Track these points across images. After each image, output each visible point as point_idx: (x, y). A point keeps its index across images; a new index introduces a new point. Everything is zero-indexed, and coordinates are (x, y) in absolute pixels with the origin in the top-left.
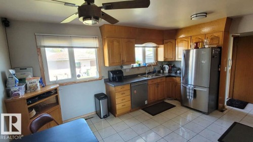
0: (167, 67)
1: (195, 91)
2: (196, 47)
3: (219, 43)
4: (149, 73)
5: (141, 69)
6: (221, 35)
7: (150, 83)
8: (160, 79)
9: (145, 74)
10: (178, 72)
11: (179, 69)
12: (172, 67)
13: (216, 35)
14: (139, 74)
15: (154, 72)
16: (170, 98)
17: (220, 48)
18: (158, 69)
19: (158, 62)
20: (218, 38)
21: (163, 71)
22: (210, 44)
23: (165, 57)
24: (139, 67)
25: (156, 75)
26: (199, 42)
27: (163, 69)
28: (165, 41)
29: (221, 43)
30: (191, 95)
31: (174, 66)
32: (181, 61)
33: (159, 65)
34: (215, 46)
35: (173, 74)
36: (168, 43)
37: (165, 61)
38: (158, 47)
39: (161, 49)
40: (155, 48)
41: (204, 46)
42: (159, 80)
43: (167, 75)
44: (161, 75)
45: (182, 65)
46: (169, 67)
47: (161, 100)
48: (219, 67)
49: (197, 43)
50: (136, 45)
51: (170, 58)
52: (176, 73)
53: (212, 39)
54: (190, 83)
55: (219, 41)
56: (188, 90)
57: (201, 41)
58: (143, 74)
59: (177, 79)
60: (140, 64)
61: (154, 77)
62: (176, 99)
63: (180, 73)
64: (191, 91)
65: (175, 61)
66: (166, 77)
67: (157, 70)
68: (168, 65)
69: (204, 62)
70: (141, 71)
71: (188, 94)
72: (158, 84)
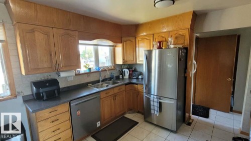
0: (127, 72)
1: (160, 103)
2: (160, 48)
3: (184, 43)
4: (104, 80)
5: (92, 75)
6: (187, 33)
7: (103, 95)
8: (118, 88)
9: (98, 81)
10: (140, 77)
11: (141, 74)
12: (133, 71)
13: (181, 33)
14: (89, 83)
15: (110, 79)
16: (131, 110)
17: (186, 49)
18: (116, 74)
19: (116, 65)
20: (183, 36)
21: (123, 76)
22: (175, 44)
23: (124, 59)
24: (90, 73)
25: (114, 83)
26: (163, 41)
27: (123, 73)
28: (123, 39)
29: (187, 43)
30: (156, 108)
31: (135, 70)
32: (143, 64)
33: (118, 69)
34: (181, 46)
35: (134, 81)
36: (128, 42)
37: (124, 64)
38: (116, 46)
39: (119, 49)
40: (112, 48)
41: (168, 46)
42: (116, 91)
43: (127, 81)
44: (120, 83)
45: (144, 69)
46: (130, 71)
47: (120, 116)
48: (185, 73)
49: (160, 42)
50: (80, 42)
51: (130, 60)
52: (137, 78)
53: (176, 38)
54: (153, 93)
55: (184, 40)
56: (152, 103)
57: (164, 39)
58: (95, 83)
59: (139, 87)
60: (90, 69)
61: (111, 86)
62: (138, 112)
63: (142, 79)
64: (156, 104)
65: (136, 64)
66: (126, 84)
67: (115, 76)
68: (128, 69)
69: (171, 66)
70: (93, 78)
71: (152, 107)
72: (115, 96)
